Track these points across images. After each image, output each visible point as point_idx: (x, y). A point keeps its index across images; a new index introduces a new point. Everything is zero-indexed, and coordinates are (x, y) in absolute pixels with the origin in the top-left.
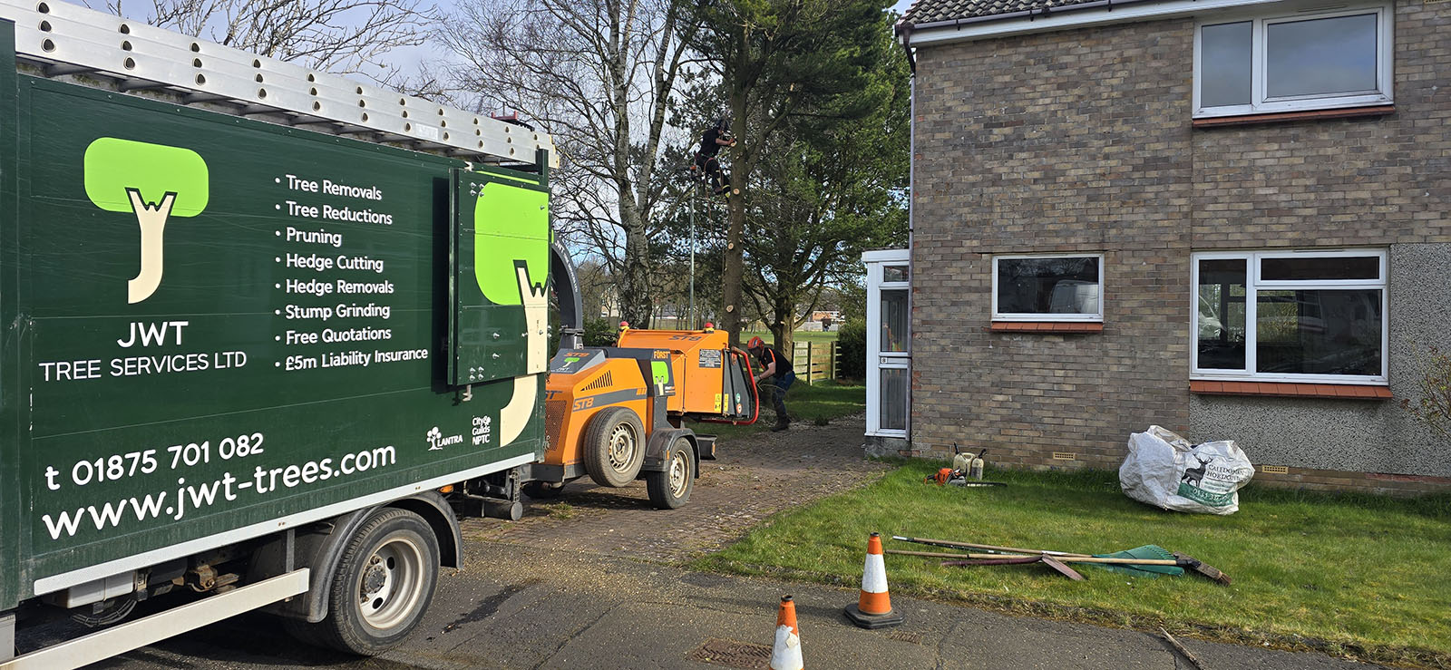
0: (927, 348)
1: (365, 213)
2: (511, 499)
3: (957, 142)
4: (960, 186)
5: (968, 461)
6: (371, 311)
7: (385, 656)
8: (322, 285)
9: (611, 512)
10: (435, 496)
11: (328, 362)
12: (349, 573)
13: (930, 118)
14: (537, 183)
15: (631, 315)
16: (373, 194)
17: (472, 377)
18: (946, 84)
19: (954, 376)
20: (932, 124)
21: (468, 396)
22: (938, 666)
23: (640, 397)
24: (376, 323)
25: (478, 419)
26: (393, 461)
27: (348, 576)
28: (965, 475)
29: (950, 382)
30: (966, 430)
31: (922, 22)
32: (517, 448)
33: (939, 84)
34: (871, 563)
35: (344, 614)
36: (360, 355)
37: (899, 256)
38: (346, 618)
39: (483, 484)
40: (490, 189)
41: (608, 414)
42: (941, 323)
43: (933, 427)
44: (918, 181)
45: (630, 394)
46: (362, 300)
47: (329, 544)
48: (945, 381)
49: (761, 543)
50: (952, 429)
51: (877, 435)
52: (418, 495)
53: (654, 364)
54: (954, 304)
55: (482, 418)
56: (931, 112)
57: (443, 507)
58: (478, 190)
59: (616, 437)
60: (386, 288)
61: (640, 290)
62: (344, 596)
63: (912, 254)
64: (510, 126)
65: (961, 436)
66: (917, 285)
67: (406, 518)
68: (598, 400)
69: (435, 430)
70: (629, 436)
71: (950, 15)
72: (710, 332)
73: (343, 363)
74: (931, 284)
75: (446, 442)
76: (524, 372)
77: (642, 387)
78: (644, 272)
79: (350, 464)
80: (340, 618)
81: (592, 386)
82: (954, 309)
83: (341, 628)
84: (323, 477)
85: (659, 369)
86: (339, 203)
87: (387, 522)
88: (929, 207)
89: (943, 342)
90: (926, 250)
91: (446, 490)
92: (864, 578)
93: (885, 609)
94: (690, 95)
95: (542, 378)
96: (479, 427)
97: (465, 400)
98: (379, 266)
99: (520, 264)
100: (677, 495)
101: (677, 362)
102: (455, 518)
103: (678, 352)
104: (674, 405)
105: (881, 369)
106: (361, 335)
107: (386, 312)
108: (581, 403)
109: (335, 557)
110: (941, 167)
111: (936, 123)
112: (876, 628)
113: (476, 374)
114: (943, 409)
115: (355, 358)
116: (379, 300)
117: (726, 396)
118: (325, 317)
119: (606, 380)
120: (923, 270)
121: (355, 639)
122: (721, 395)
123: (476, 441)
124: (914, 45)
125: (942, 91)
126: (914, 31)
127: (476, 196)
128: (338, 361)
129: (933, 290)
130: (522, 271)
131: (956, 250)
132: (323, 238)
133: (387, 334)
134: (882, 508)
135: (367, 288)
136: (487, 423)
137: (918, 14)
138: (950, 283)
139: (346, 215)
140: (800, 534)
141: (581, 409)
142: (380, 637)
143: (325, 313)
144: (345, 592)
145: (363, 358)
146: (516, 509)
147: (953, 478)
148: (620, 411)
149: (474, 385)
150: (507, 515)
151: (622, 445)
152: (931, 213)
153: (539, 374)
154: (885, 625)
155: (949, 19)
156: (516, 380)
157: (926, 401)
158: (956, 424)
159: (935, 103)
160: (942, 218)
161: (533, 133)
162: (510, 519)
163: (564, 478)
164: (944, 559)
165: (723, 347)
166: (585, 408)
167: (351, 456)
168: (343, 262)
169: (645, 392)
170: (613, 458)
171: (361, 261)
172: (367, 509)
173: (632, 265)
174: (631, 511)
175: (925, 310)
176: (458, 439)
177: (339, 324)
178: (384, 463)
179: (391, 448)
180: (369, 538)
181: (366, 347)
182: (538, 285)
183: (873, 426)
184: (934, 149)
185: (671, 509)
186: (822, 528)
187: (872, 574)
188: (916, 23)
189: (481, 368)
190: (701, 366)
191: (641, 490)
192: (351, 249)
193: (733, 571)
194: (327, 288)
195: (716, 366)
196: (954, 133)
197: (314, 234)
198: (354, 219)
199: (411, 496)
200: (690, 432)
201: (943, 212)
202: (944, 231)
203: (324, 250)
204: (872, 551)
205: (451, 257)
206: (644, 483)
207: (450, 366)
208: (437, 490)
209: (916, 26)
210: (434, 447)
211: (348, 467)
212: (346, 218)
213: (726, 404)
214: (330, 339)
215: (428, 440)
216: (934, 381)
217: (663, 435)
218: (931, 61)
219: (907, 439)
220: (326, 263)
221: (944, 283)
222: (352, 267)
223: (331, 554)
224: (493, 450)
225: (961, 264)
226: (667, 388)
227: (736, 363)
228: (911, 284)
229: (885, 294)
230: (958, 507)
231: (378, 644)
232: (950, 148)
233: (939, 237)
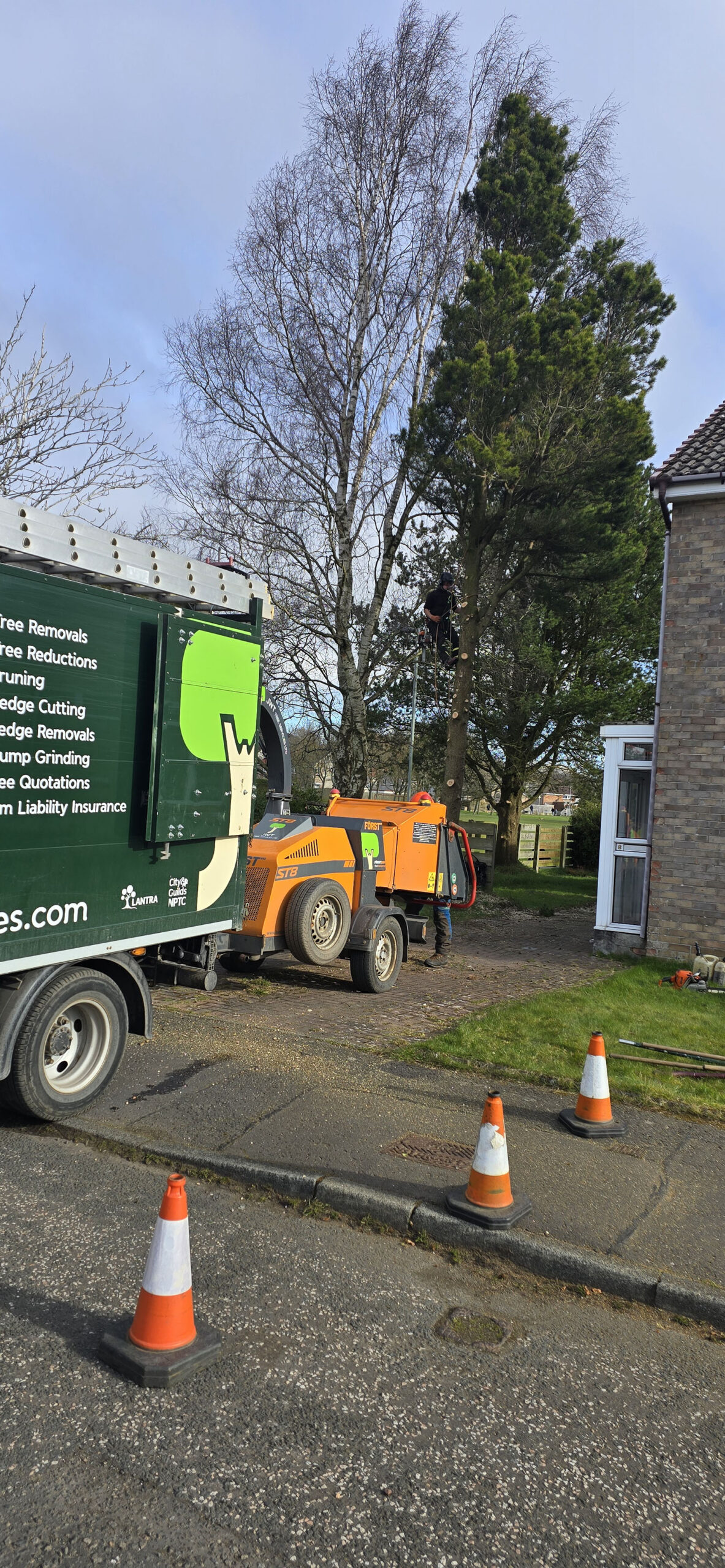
0: (670, 836)
1: (70, 656)
2: (206, 967)
3: (714, 608)
4: (715, 657)
5: (710, 963)
6: (70, 759)
7: (67, 1123)
8: (22, 728)
9: (310, 991)
10: (127, 958)
11: (24, 809)
12: (34, 1032)
13: (684, 580)
14: (249, 634)
15: (345, 785)
16: (79, 637)
17: (171, 834)
18: (705, 544)
19: (698, 869)
20: (687, 588)
21: (166, 855)
22: (662, 1184)
23: (348, 870)
24: (75, 772)
25: (176, 880)
26: (85, 918)
27: (33, 1035)
28: (706, 979)
29: (693, 876)
30: (710, 930)
31: (681, 475)
32: (213, 914)
33: (697, 543)
34: (592, 1065)
35: (28, 1075)
36: (57, 804)
37: (643, 732)
38: (29, 1079)
39: (178, 950)
40: (199, 638)
41: (312, 885)
42: (686, 808)
43: (672, 925)
44: (668, 650)
45: (337, 866)
46: (62, 746)
47: (16, 999)
48: (688, 874)
49: (471, 1036)
50: (694, 927)
51: (608, 929)
52: (109, 955)
53: (363, 835)
54: (702, 788)
55: (179, 879)
56: (685, 575)
57: (134, 971)
58: (187, 637)
59: (320, 910)
60: (86, 736)
61: (355, 758)
62: (28, 1055)
63: (658, 731)
64: (224, 572)
65: (704, 936)
66: (661, 765)
67: (96, 978)
68: (303, 870)
69: (130, 888)
70: (333, 911)
71: (713, 468)
72: (427, 805)
73: (39, 812)
74: (677, 765)
75: (141, 901)
76: (225, 834)
77: (349, 858)
78: (360, 739)
79: (41, 917)
80: (23, 1078)
81: (297, 854)
82: (703, 794)
83: (23, 1089)
84: (13, 929)
85: (369, 842)
86: (44, 644)
87: (75, 982)
88: (679, 679)
89: (688, 830)
90: (673, 727)
91: (138, 953)
92: (583, 1081)
93: (605, 1117)
94: (421, 550)
95: (244, 840)
96: (175, 888)
97: (163, 858)
98: (81, 713)
99: (226, 718)
100: (383, 978)
101: (389, 835)
102: (145, 983)
103: (390, 824)
104: (383, 881)
105: (616, 857)
106: (59, 784)
107: (85, 761)
108: (284, 872)
109: (21, 1013)
110: (694, 635)
111: (691, 586)
112: (593, 1137)
113: (175, 831)
114: (684, 904)
115: (52, 807)
116: (79, 747)
117: (441, 875)
118: (24, 762)
119: (312, 849)
120: (670, 749)
121: (37, 1102)
122: (435, 874)
123: (172, 903)
124: (670, 500)
125: (700, 551)
126: (671, 484)
127: (184, 645)
128: (34, 809)
129: (679, 771)
130: (228, 726)
131: (709, 728)
132: (26, 680)
133: (86, 784)
134: (608, 1008)
135: (66, 735)
136: (184, 885)
137: (676, 466)
138: (699, 765)
139: (50, 657)
140: (515, 1029)
141: (284, 878)
142: (63, 1101)
143: (24, 759)
144: (30, 1051)
145: (60, 809)
146: (210, 979)
147: (692, 982)
148: (326, 883)
149: (174, 843)
150: (201, 986)
151: (325, 920)
152: (681, 685)
153: (240, 837)
154: (603, 1135)
155: (711, 471)
156: (218, 842)
157: (666, 894)
158: (699, 922)
159: (691, 565)
160: (694, 692)
161: (249, 581)
162: (203, 988)
163: (263, 950)
164: (677, 1068)
165: (440, 821)
166: (289, 877)
167: (43, 909)
168: (45, 707)
169: (353, 865)
170: (315, 933)
171: (63, 706)
172: (56, 966)
173: (348, 732)
174: (332, 992)
175: (669, 793)
176: (153, 899)
177: (36, 770)
178: (75, 920)
179: (83, 904)
180: (56, 996)
181: (63, 796)
182: (245, 742)
183: (603, 919)
184: (688, 615)
185: (375, 992)
186: (540, 1025)
187: (592, 1076)
188: (674, 475)
189: (180, 826)
190: (416, 840)
191: (344, 971)
192: (52, 694)
193: (436, 1062)
194: (27, 732)
195: (432, 842)
196: (712, 598)
197: (17, 676)
198: (58, 662)
199: (103, 955)
200: (399, 911)
201: (695, 686)
202: (695, 706)
203: (28, 693)
204: (593, 1051)
205: (156, 707)
206: (347, 963)
207: (149, 821)
208: (129, 952)
209: (675, 479)
210: (127, 906)
211: (39, 921)
212: (50, 661)
213: (440, 884)
214: (28, 786)
215: (123, 898)
216: (675, 872)
217: (370, 912)
218: (690, 518)
219: (642, 936)
220: (28, 706)
221: (693, 765)
222: (53, 712)
223: (17, 1010)
224: (189, 914)
225: (712, 744)
226: (376, 862)
227: (453, 840)
228: (655, 763)
229: (626, 775)
230: (696, 1013)
231: (60, 1110)
232: (706, 614)
233: (689, 712)
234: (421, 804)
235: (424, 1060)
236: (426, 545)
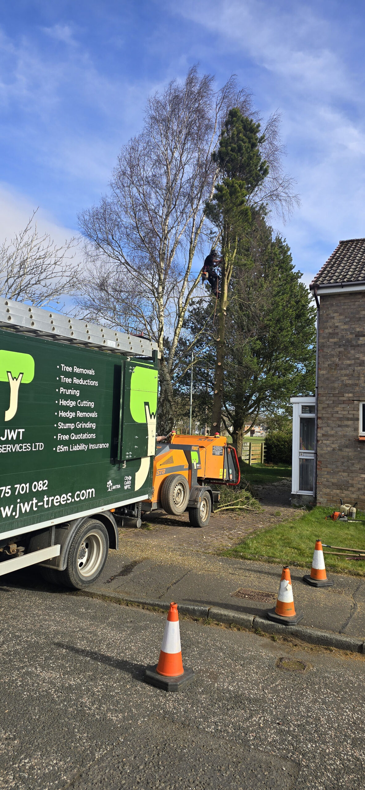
0: (325, 448)
1: (88, 381)
2: (137, 517)
3: (341, 344)
4: (342, 366)
5: (348, 508)
6: (88, 425)
7: (87, 590)
8: (71, 413)
9: (171, 527)
10: (109, 513)
11: (72, 449)
12: (75, 548)
13: (327, 331)
14: (153, 366)
15: (162, 426)
16: (91, 372)
17: (127, 457)
18: (335, 315)
19: (339, 464)
20: (328, 334)
21: (125, 466)
22: (354, 605)
23: (185, 469)
24: (90, 431)
25: (127, 477)
26: (94, 496)
27: (74, 550)
28: (347, 516)
29: (337, 467)
30: (346, 492)
31: (324, 284)
32: (141, 492)
33: (331, 314)
34: (317, 554)
35: (72, 568)
36: (84, 446)
37: (310, 401)
38: (73, 570)
39: (124, 511)
40: (137, 369)
41: (173, 477)
42: (332, 436)
43: (328, 490)
44: (320, 363)
45: (181, 468)
46: (85, 420)
47: (68, 533)
48: (334, 466)
49: (253, 545)
50: (338, 491)
51: (298, 493)
52: (102, 512)
53: (192, 453)
54: (339, 426)
55: (128, 476)
56: (327, 328)
57: (112, 519)
58: (132, 370)
59: (176, 489)
60: (94, 415)
61: (168, 412)
62: (72, 559)
63: (317, 399)
64: (142, 339)
65: (343, 495)
66: (320, 415)
67: (97, 523)
68: (168, 470)
69: (110, 481)
70: (182, 489)
71: (338, 281)
72: (218, 437)
73: (78, 449)
74: (327, 415)
75: (114, 487)
76: (146, 456)
77: (186, 464)
78: (170, 404)
79: (78, 496)
80: (70, 569)
81: (164, 464)
82: (340, 428)
83: (70, 575)
84: (68, 502)
85: (194, 455)
86: (79, 376)
87: (90, 525)
88: (326, 376)
89: (333, 446)
90: (324, 398)
91: (113, 511)
92: (313, 562)
93: (323, 578)
95: (152, 458)
96: (127, 481)
97: (123, 467)
98: (92, 405)
99: (147, 404)
100: (204, 520)
101: (202, 451)
102: (116, 525)
103: (202, 447)
104: (200, 474)
105: (300, 459)
106: (85, 436)
107: (94, 426)
108: (160, 472)
109: (70, 539)
110: (333, 356)
111: (330, 333)
112: (320, 587)
113: (129, 455)
114: (333, 480)
115: (82, 447)
116: (91, 420)
117: (225, 470)
118: (72, 428)
119: (170, 460)
120: (323, 408)
121: (75, 580)
122: (222, 470)
123: (126, 487)
124: (319, 295)
125: (333, 318)
126: (319, 288)
127: (131, 373)
128: (76, 448)
129: (328, 418)
130: (147, 407)
131: (341, 398)
132: (73, 392)
133: (93, 436)
134: (307, 530)
135: (87, 415)
136: (130, 479)
137: (321, 279)
138: (337, 415)
139: (81, 382)
140: (271, 541)
141: (160, 475)
142: (85, 580)
143: (72, 426)
144: (73, 557)
145: (85, 448)
146: (139, 522)
147: (341, 517)
148: (179, 476)
149: (127, 461)
150: (135, 526)
151: (179, 493)
152: (327, 379)
153: (151, 456)
154: (324, 586)
155: (337, 282)
156: (142, 459)
157: (324, 477)
158: (341, 489)
159: (329, 324)
160: (334, 382)
161: (151, 342)
162: (137, 527)
163: (152, 509)
164: (348, 556)
165: (224, 445)
166: (162, 474)
167: (78, 492)
168: (79, 403)
169: (187, 467)
170: (175, 500)
171: (86, 402)
172: (83, 518)
173: (163, 400)
174: (180, 528)
175: (324, 429)
176: (119, 486)
177: (77, 431)
178: (90, 497)
179: (93, 490)
180: (83, 532)
181: (86, 442)
182: (153, 413)
183: (295, 489)
184: (329, 347)
185: (200, 527)
186: (280, 539)
187: (317, 560)
188: (320, 284)
189: (130, 453)
190: (214, 454)
191: (186, 518)
192: (83, 397)
193: (243, 558)
194: (73, 415)
195: (221, 455)
196: (340, 339)
197: (70, 390)
198: (84, 384)
199: (100, 512)
200: (210, 488)
201: (334, 379)
202: (334, 389)
203: (73, 398)
204: (317, 548)
205: (121, 400)
206: (187, 514)
207: (119, 451)
208: (109, 511)
209: (321, 286)
210: (109, 490)
211: (77, 498)
212: (81, 383)
213: (225, 474)
214: (73, 438)
215: (108, 486)
216: (329, 466)
217: (197, 489)
218: (328, 303)
219: (314, 496)
220: (74, 403)
221: (334, 415)
222: (82, 405)
223: (69, 538)
224: (133, 493)
225: (343, 406)
226: (198, 465)
227: (230, 453)
228: (317, 415)
229: (302, 420)
230: (346, 532)
231: (84, 584)
232: (337, 346)
233: (331, 391)
234: (215, 437)
235: (236, 556)
236: (194, 309)
